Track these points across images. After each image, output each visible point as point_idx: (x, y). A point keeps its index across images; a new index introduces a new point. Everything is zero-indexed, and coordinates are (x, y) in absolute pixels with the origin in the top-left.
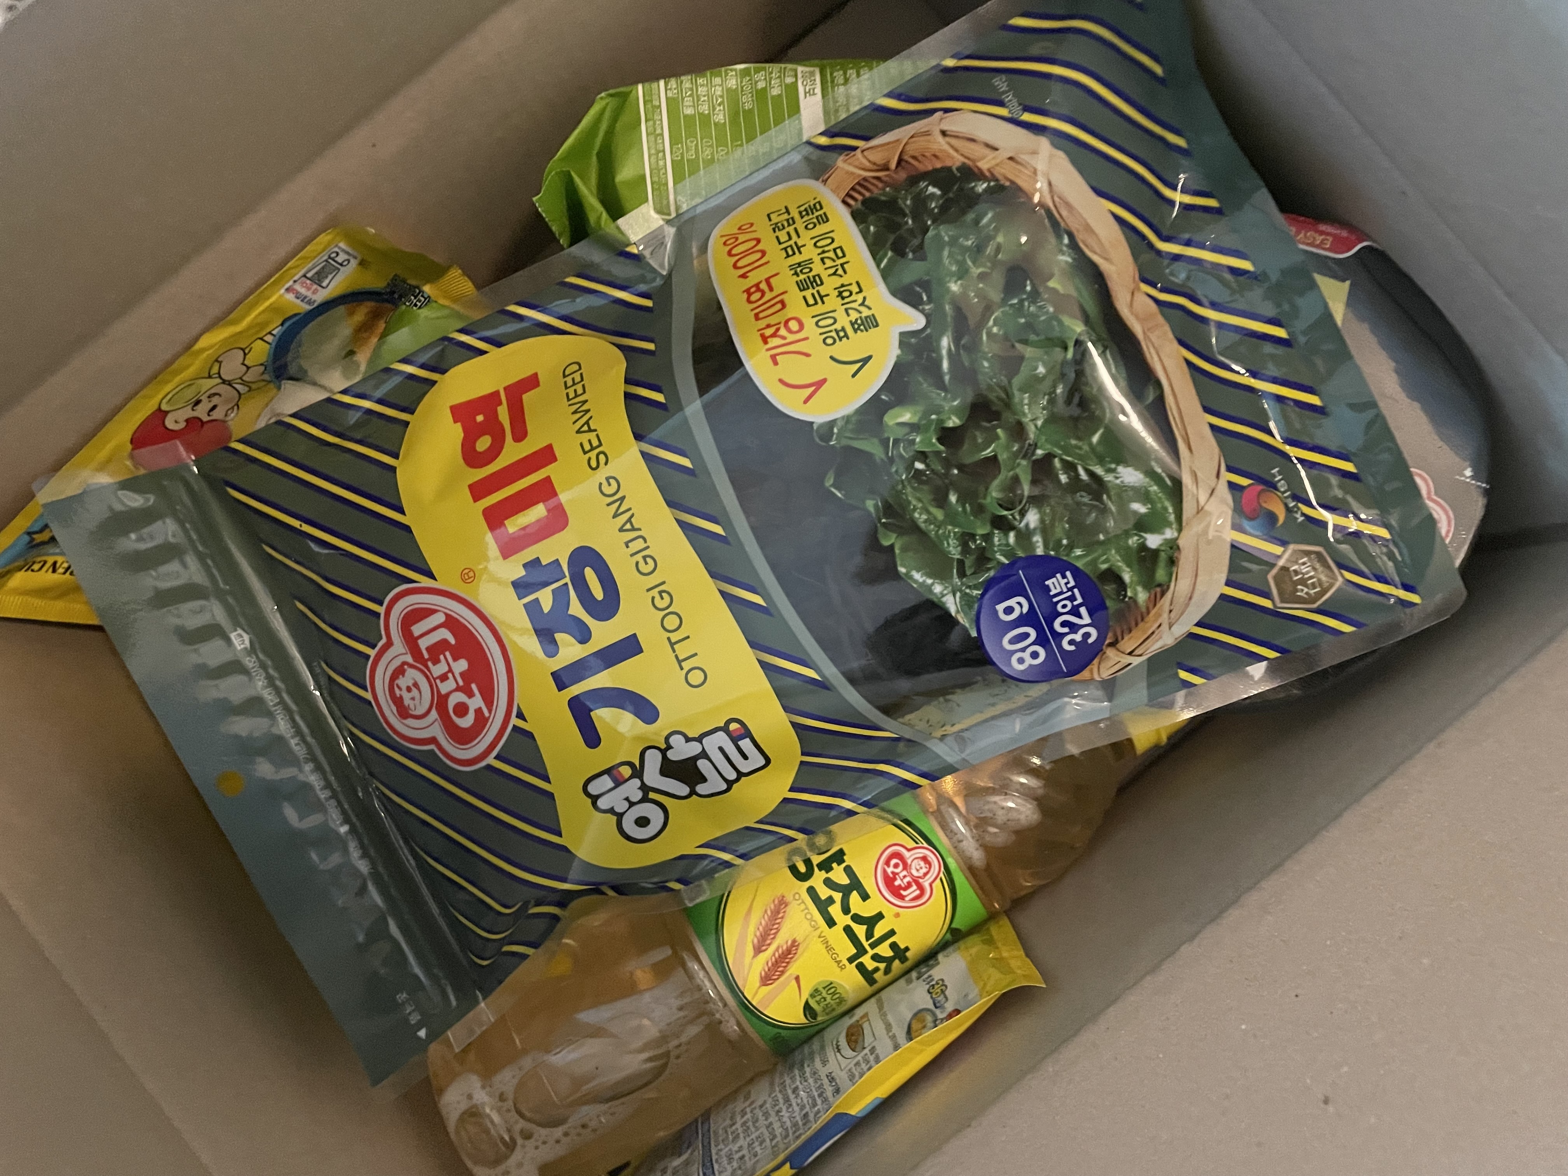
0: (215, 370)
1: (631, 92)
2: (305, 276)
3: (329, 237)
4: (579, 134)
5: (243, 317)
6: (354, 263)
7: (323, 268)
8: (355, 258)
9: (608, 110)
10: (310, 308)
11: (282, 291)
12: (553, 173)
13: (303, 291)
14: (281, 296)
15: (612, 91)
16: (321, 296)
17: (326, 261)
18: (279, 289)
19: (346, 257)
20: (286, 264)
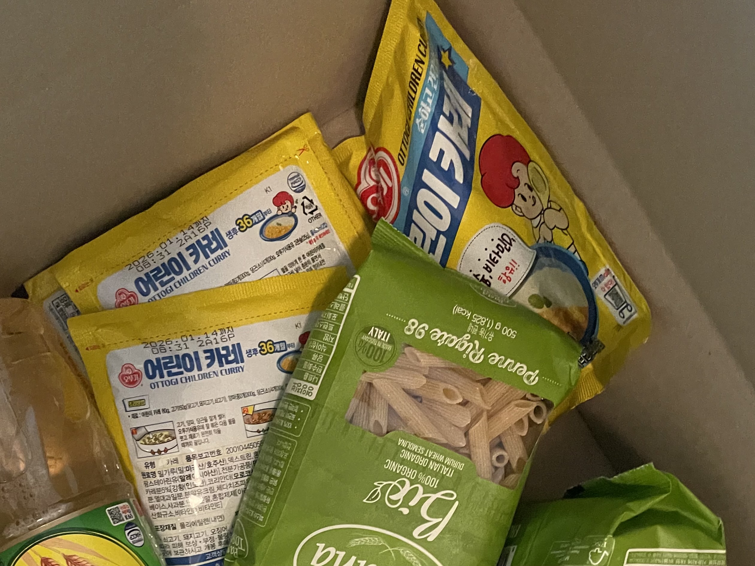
0: (553, 205)
1: (721, 544)
2: (617, 284)
3: (644, 307)
4: (695, 502)
5: (592, 235)
6: (620, 321)
7: (621, 299)
8: (624, 323)
9: (710, 526)
10: (591, 283)
11: (608, 267)
12: (669, 480)
13: (606, 280)
14: (604, 265)
15: (723, 529)
16: (600, 294)
17: (626, 302)
18: (610, 265)
19: (626, 317)
20: (629, 274)
